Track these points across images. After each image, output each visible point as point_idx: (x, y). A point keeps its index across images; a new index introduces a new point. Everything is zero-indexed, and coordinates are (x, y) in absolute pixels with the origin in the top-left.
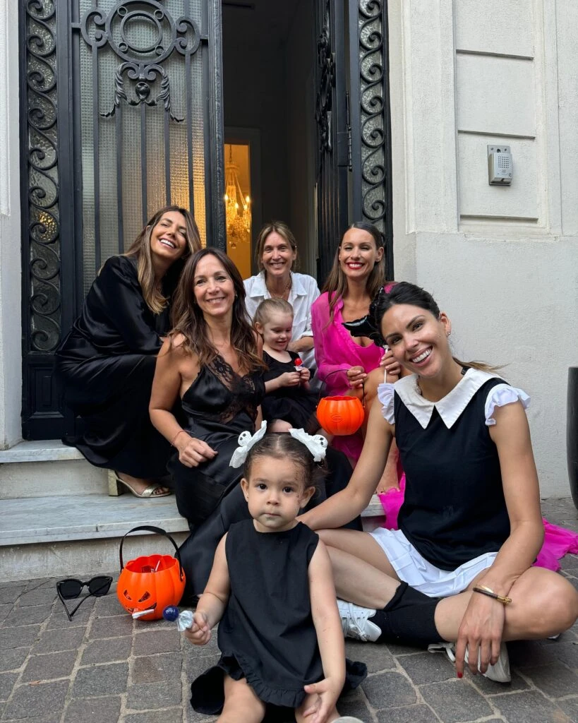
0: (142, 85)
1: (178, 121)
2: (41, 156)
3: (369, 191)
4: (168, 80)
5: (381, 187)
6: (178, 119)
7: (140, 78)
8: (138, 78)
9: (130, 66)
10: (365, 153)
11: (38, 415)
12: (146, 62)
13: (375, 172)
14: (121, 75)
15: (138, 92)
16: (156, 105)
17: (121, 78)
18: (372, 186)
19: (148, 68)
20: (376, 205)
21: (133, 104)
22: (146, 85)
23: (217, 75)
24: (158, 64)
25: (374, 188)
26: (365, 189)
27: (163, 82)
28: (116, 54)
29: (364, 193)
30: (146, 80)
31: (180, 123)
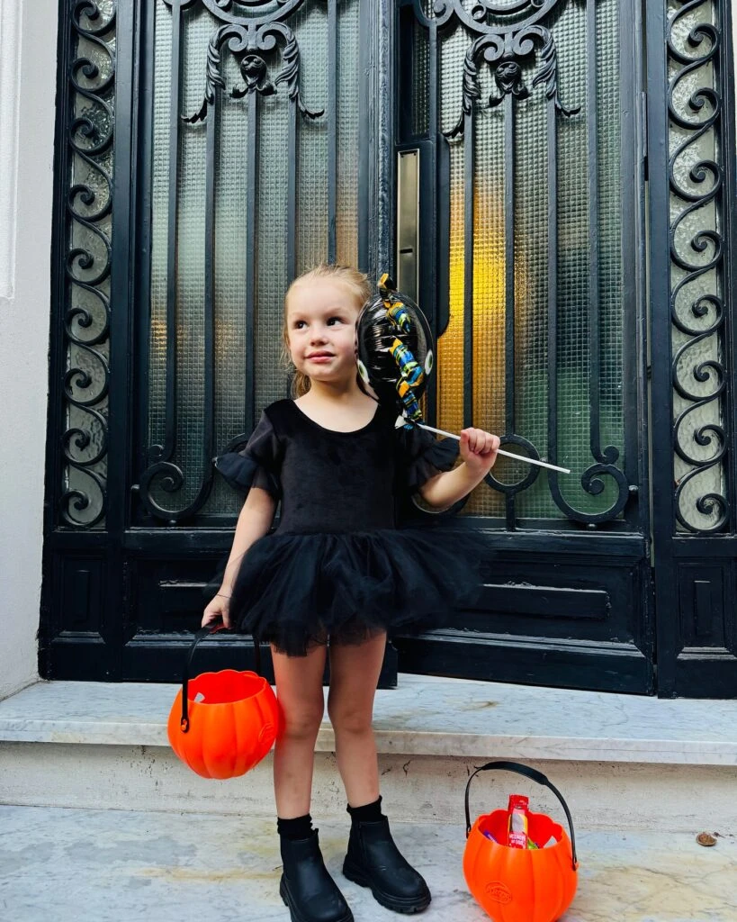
0: (250, 60)
1: (313, 116)
2: (88, 198)
3: (684, 215)
4: (296, 45)
5: (712, 205)
6: (313, 111)
7: (249, 48)
8: (245, 49)
9: (233, 30)
10: (677, 139)
11: (67, 636)
12: (259, 20)
13: (697, 175)
14: (218, 47)
15: (245, 73)
16: (276, 92)
17: (216, 52)
18: (691, 205)
19: (262, 30)
20: (701, 241)
21: (237, 94)
22: (258, 58)
23: (384, 25)
24: (280, 20)
25: (697, 208)
26: (676, 210)
27: (287, 50)
28: (212, 15)
29: (673, 218)
30: (258, 52)
31: (317, 120)
